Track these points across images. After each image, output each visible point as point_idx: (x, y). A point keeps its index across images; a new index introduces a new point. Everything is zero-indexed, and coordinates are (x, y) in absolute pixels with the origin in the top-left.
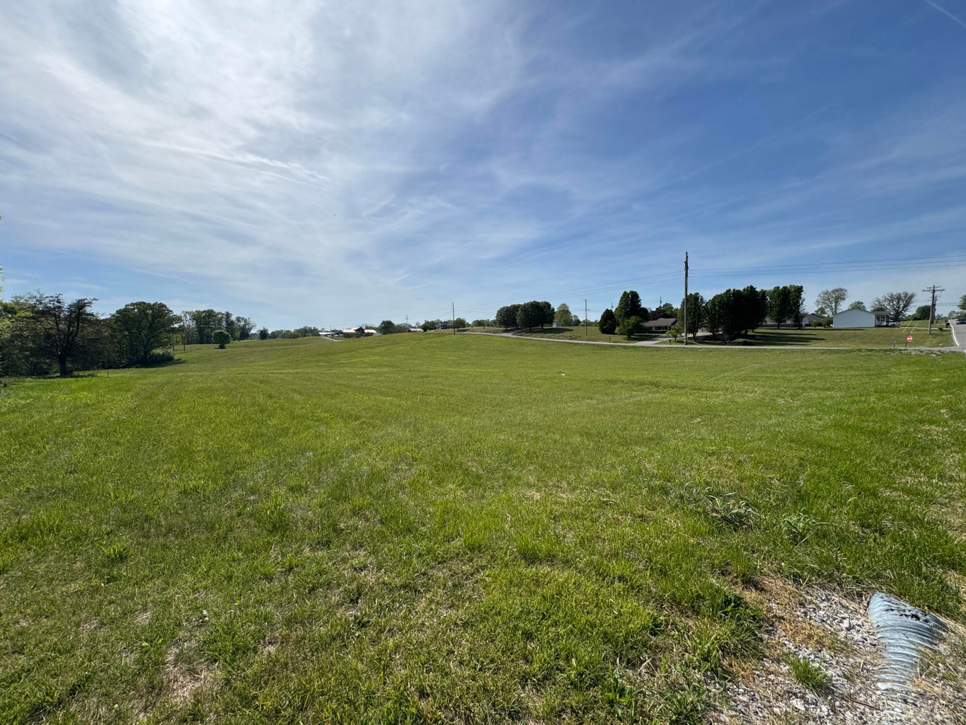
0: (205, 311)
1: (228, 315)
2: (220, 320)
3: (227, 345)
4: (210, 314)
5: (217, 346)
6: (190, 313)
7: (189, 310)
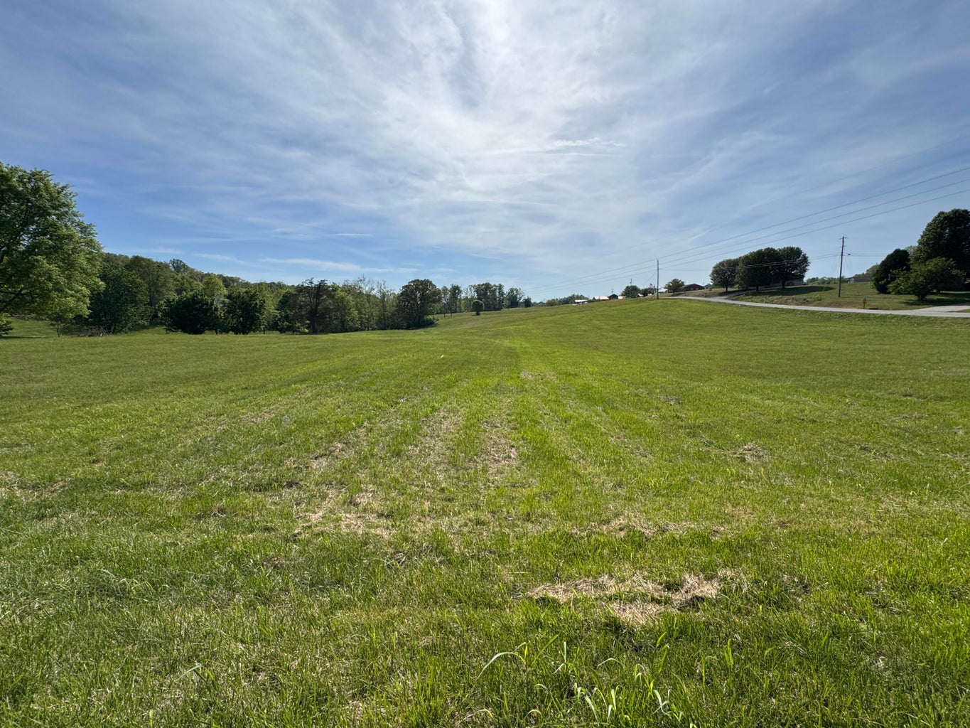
0: (483, 284)
1: (500, 287)
2: (495, 290)
3: (481, 312)
4: (487, 286)
5: (474, 313)
6: (474, 286)
7: (473, 284)
